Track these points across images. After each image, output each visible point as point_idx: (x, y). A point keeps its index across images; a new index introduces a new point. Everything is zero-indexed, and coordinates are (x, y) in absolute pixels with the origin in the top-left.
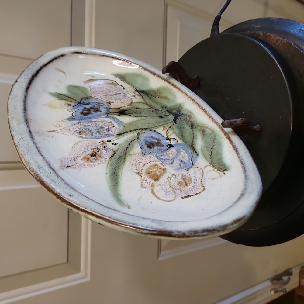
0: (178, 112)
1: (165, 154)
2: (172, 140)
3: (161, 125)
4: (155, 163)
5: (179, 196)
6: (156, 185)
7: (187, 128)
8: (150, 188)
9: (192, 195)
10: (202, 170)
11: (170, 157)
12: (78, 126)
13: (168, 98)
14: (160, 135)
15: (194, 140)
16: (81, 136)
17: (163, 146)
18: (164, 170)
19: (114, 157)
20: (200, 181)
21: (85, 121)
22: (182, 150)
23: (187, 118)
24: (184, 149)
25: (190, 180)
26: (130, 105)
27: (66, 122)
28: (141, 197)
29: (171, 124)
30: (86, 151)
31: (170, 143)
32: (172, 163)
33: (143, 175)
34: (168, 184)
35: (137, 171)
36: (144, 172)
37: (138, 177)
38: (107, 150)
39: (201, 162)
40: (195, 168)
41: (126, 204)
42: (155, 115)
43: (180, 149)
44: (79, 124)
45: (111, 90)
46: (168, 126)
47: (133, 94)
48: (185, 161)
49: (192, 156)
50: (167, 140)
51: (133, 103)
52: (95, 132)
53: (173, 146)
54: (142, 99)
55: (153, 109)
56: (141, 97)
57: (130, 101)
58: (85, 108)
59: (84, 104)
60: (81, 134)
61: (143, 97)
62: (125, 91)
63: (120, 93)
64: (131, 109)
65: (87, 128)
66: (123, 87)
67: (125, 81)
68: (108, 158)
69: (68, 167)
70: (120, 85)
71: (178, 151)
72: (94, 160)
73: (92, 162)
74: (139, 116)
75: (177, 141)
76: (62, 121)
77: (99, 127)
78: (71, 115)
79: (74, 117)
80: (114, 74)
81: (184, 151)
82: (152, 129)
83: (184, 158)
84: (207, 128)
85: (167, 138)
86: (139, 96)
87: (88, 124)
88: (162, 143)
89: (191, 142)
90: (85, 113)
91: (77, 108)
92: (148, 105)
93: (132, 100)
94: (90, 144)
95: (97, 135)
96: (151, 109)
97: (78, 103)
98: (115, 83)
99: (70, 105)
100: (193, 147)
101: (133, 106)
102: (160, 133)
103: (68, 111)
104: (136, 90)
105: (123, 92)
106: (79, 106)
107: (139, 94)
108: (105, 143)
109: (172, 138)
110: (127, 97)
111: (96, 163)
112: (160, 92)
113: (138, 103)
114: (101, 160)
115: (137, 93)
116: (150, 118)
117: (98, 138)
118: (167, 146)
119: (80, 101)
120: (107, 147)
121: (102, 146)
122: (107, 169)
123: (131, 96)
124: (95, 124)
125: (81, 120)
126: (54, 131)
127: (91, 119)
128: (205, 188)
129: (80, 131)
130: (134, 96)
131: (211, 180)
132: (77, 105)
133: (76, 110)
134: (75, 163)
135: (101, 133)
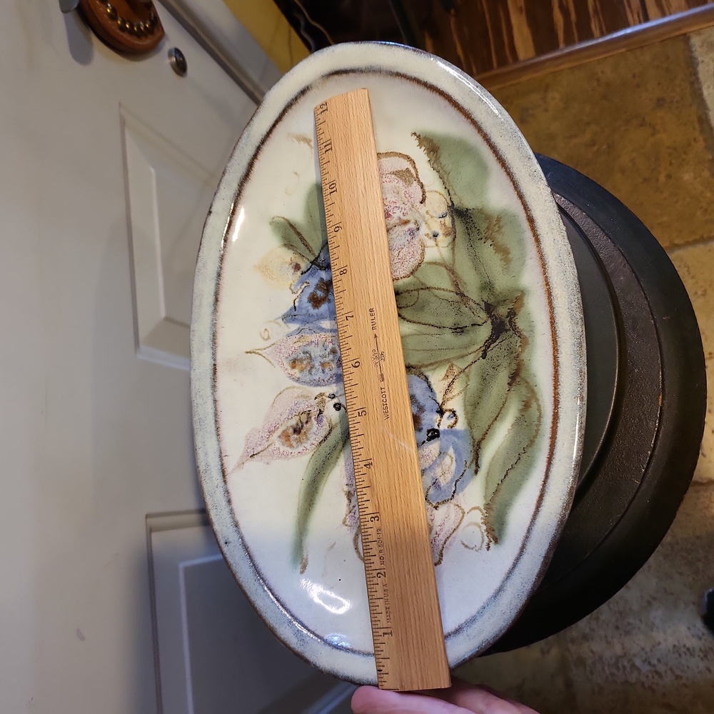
0: (507, 317)
2: (447, 414)
3: (448, 360)
7: (503, 376)
8: (355, 531)
10: (461, 515)
12: (295, 340)
13: (510, 256)
14: (430, 394)
15: (496, 423)
16: (292, 372)
17: (421, 430)
19: (326, 442)
20: (444, 540)
21: (310, 325)
22: (451, 451)
23: (518, 344)
24: (456, 450)
26: (412, 273)
27: (280, 326)
28: (334, 544)
29: (471, 358)
30: (290, 417)
31: (438, 426)
33: (354, 500)
35: (347, 489)
37: (346, 501)
38: (321, 421)
39: (474, 494)
41: (305, 557)
42: (449, 321)
43: (448, 448)
44: (298, 336)
45: (393, 205)
46: (461, 364)
47: (436, 227)
48: (443, 482)
49: (463, 473)
50: (437, 412)
51: (422, 265)
52: (317, 364)
53: (438, 436)
54: (450, 247)
55: (457, 294)
56: (449, 239)
57: (418, 257)
58: (322, 279)
59: (323, 267)
60: (293, 367)
61: (454, 240)
62: (423, 209)
63: (406, 222)
64: (408, 291)
65: (308, 349)
66: (424, 193)
67: (435, 166)
68: (316, 443)
69: (254, 455)
70: (421, 181)
71: (442, 453)
72: (294, 444)
73: (291, 446)
74: (415, 319)
75: (456, 422)
76: (275, 321)
77: (328, 350)
78: (292, 304)
79: (296, 313)
80: (418, 134)
81: (453, 456)
82: (423, 369)
83: (444, 474)
84: (537, 400)
85: (440, 407)
86: (447, 235)
87: (313, 337)
88: (423, 422)
89: (485, 430)
90: (317, 298)
91: (308, 281)
92: (452, 276)
93: (423, 254)
94: (301, 400)
95: (318, 375)
96: (452, 294)
97: (312, 263)
98: (413, 171)
99: (297, 267)
100: (480, 448)
101: (418, 278)
102: (434, 387)
103: (290, 288)
104: (450, 204)
105: (417, 216)
106: (312, 275)
107: (451, 226)
108: (323, 402)
109: (450, 410)
110: (416, 241)
111: (296, 451)
112: (500, 227)
113: (434, 266)
114: (306, 445)
115: (448, 220)
116: (435, 330)
117: (318, 384)
118: (429, 431)
119: (317, 255)
120: (324, 414)
121: (316, 409)
122: (307, 468)
123: (427, 235)
124: (324, 339)
125: (305, 322)
126: (257, 351)
127: (322, 322)
128: (442, 559)
129: (295, 356)
130: (435, 236)
131: (463, 546)
132: (308, 270)
133: (303, 287)
134: (267, 444)
135: (327, 370)
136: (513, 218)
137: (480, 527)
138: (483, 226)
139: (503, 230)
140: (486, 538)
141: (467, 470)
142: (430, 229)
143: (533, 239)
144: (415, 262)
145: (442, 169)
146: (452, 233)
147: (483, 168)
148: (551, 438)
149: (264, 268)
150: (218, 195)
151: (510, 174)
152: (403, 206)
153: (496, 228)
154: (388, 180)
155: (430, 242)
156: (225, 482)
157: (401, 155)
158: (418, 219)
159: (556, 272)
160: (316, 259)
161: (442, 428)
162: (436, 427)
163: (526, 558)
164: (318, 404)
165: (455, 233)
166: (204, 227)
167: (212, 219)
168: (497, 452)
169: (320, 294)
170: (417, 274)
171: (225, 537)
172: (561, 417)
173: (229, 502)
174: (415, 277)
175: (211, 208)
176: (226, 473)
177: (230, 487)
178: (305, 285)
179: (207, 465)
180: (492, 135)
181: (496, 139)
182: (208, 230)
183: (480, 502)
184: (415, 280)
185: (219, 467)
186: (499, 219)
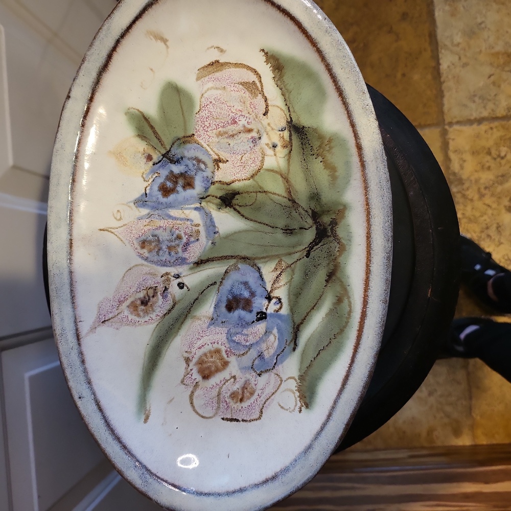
0: (329, 225)
1: (245, 331)
2: (274, 301)
3: (277, 256)
4: (219, 346)
5: (221, 413)
6: (200, 387)
7: (322, 274)
8: (191, 389)
9: (237, 420)
10: (280, 382)
11: (247, 341)
12: (145, 223)
13: (337, 174)
14: (261, 282)
15: (313, 312)
16: (142, 251)
17: (251, 311)
18: (226, 364)
19: (170, 315)
20: (264, 401)
21: (160, 212)
22: (275, 331)
23: (337, 249)
24: (279, 331)
25: (252, 394)
26: (252, 177)
27: (132, 209)
28: (173, 399)
29: (297, 256)
30: (138, 290)
31: (266, 309)
32: (243, 355)
33: (191, 364)
34: (218, 390)
35: (186, 355)
36: (194, 360)
37: (185, 365)
38: (166, 296)
39: (291, 367)
40: (273, 374)
41: (148, 408)
42: (281, 223)
43: (273, 329)
44: (148, 220)
45: (239, 113)
46: (288, 260)
47: (276, 138)
48: (266, 355)
49: (284, 350)
50: (266, 298)
51: (261, 171)
52: (164, 247)
53: (265, 318)
54: (287, 158)
55: (289, 200)
56: (286, 151)
57: (258, 163)
58: (172, 172)
59: (173, 161)
60: (143, 247)
61: (290, 152)
62: (265, 121)
63: (250, 131)
64: (248, 192)
65: (157, 232)
66: (267, 106)
67: (279, 83)
68: (161, 315)
69: (105, 321)
70: (266, 94)
71: (267, 332)
72: (141, 314)
73: (139, 315)
74: (252, 218)
75: (281, 308)
76: (127, 204)
77: (175, 236)
78: (144, 191)
79: (146, 199)
80: (266, 51)
81: (277, 335)
82: (256, 261)
83: (268, 348)
84: (349, 298)
85: (269, 294)
86: (285, 147)
87: (162, 223)
88: (254, 305)
89: (304, 316)
90: (167, 188)
91: (159, 172)
92: (286, 184)
93: (262, 161)
94: (149, 277)
95: (165, 257)
96: (285, 199)
97: (164, 156)
98: (258, 84)
99: (149, 158)
100: (298, 330)
101: (257, 182)
102: (265, 277)
103: (142, 176)
104: (289, 120)
105: (260, 127)
106: (163, 166)
107: (288, 140)
108: (168, 280)
109: (277, 298)
110: (257, 149)
111: (143, 320)
112: (331, 148)
113: (272, 173)
114: (151, 316)
115: (286, 134)
116: (268, 229)
117: (164, 264)
118: (258, 313)
119: (168, 149)
120: (169, 290)
121: (162, 286)
122: (152, 335)
123: (267, 145)
124: (171, 226)
125: (154, 208)
126: (110, 230)
127: (170, 210)
128: (261, 416)
129: (145, 238)
130: (274, 146)
131: (280, 407)
132: (160, 161)
133: (154, 176)
134: (117, 312)
135: (173, 253)
136: (342, 143)
137: (294, 393)
138: (316, 144)
139: (333, 150)
140: (298, 402)
141: (287, 347)
142: (270, 139)
143: (359, 164)
144: (255, 168)
145: (285, 87)
146: (288, 145)
147: (321, 93)
148: (358, 331)
149: (118, 155)
150: (77, 81)
151: (345, 104)
152: (247, 115)
153: (327, 148)
154: (236, 89)
155: (270, 152)
156: (79, 344)
157: (249, 68)
158: (260, 129)
159: (376, 196)
160: (168, 152)
161: (269, 312)
162: (264, 311)
163: (331, 424)
164: (164, 282)
165: (291, 146)
166: (63, 110)
167: (70, 103)
168: (312, 335)
169: (169, 184)
170: (256, 178)
171: (78, 393)
172: (368, 315)
173: (83, 362)
174: (254, 180)
175: (69, 93)
176: (80, 337)
177: (84, 348)
178: (156, 175)
179: (63, 329)
180: (333, 65)
181: (337, 70)
182: (67, 114)
183: (295, 373)
184: (254, 183)
185: (74, 331)
186: (330, 141)
